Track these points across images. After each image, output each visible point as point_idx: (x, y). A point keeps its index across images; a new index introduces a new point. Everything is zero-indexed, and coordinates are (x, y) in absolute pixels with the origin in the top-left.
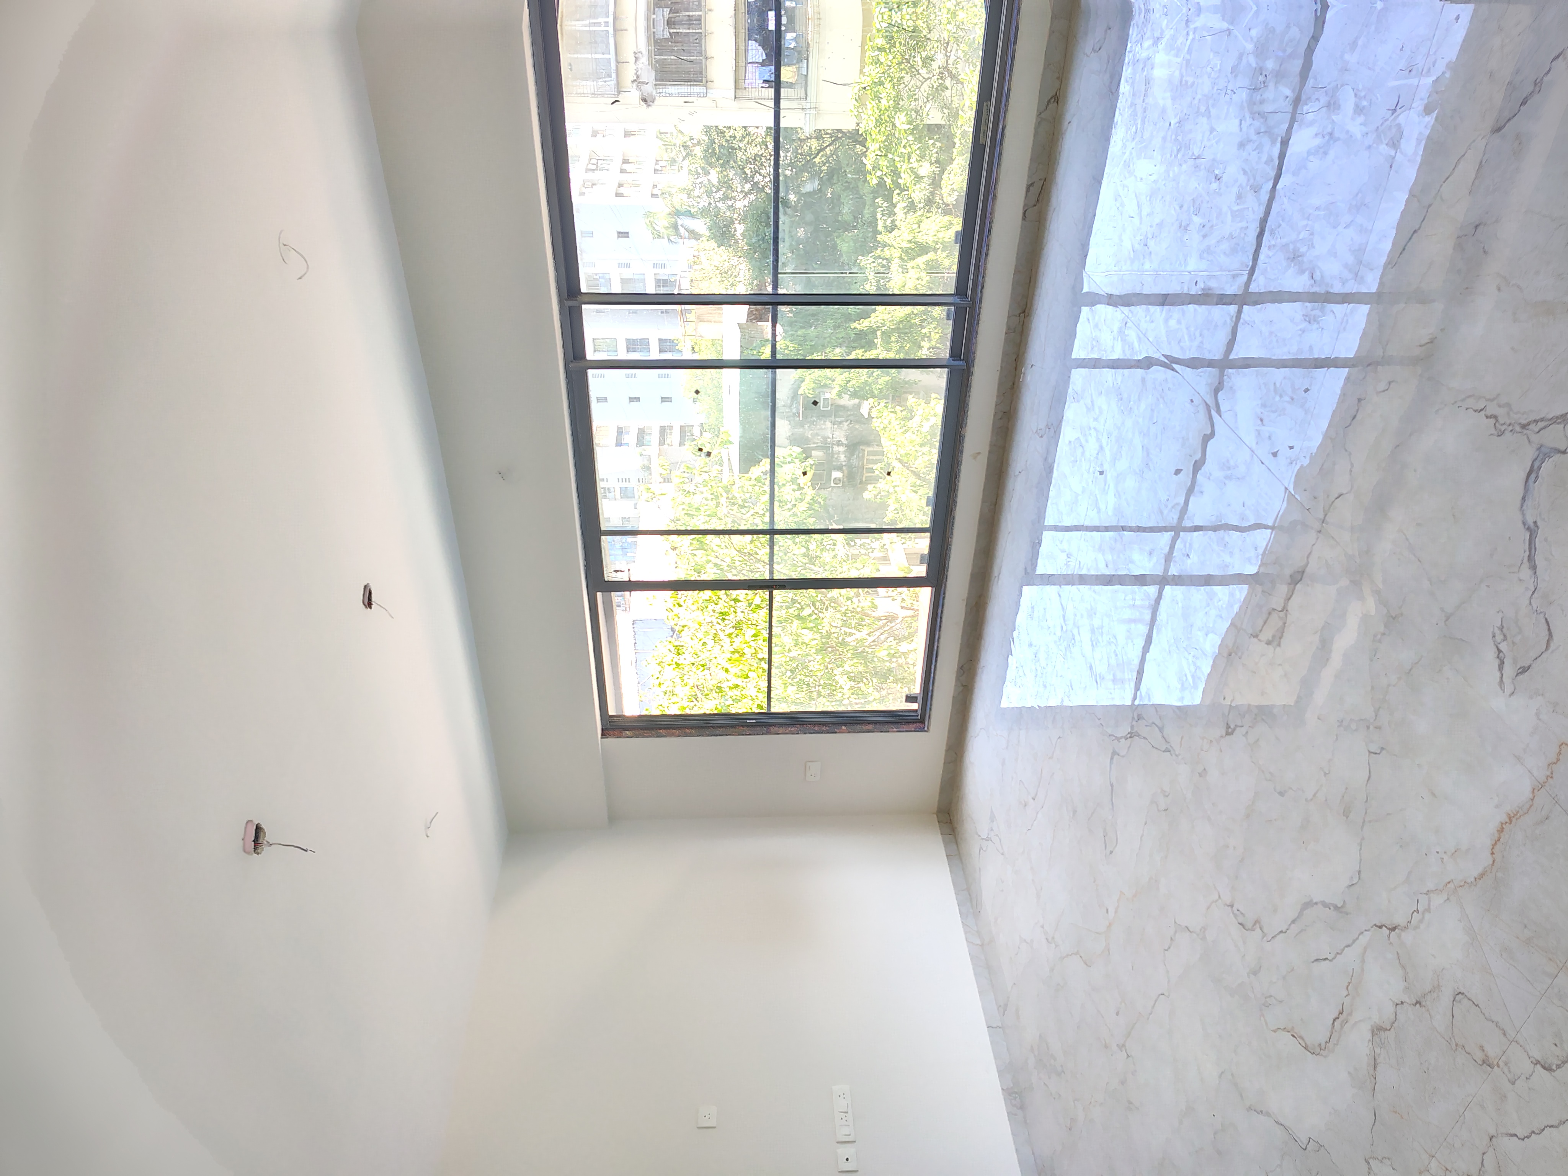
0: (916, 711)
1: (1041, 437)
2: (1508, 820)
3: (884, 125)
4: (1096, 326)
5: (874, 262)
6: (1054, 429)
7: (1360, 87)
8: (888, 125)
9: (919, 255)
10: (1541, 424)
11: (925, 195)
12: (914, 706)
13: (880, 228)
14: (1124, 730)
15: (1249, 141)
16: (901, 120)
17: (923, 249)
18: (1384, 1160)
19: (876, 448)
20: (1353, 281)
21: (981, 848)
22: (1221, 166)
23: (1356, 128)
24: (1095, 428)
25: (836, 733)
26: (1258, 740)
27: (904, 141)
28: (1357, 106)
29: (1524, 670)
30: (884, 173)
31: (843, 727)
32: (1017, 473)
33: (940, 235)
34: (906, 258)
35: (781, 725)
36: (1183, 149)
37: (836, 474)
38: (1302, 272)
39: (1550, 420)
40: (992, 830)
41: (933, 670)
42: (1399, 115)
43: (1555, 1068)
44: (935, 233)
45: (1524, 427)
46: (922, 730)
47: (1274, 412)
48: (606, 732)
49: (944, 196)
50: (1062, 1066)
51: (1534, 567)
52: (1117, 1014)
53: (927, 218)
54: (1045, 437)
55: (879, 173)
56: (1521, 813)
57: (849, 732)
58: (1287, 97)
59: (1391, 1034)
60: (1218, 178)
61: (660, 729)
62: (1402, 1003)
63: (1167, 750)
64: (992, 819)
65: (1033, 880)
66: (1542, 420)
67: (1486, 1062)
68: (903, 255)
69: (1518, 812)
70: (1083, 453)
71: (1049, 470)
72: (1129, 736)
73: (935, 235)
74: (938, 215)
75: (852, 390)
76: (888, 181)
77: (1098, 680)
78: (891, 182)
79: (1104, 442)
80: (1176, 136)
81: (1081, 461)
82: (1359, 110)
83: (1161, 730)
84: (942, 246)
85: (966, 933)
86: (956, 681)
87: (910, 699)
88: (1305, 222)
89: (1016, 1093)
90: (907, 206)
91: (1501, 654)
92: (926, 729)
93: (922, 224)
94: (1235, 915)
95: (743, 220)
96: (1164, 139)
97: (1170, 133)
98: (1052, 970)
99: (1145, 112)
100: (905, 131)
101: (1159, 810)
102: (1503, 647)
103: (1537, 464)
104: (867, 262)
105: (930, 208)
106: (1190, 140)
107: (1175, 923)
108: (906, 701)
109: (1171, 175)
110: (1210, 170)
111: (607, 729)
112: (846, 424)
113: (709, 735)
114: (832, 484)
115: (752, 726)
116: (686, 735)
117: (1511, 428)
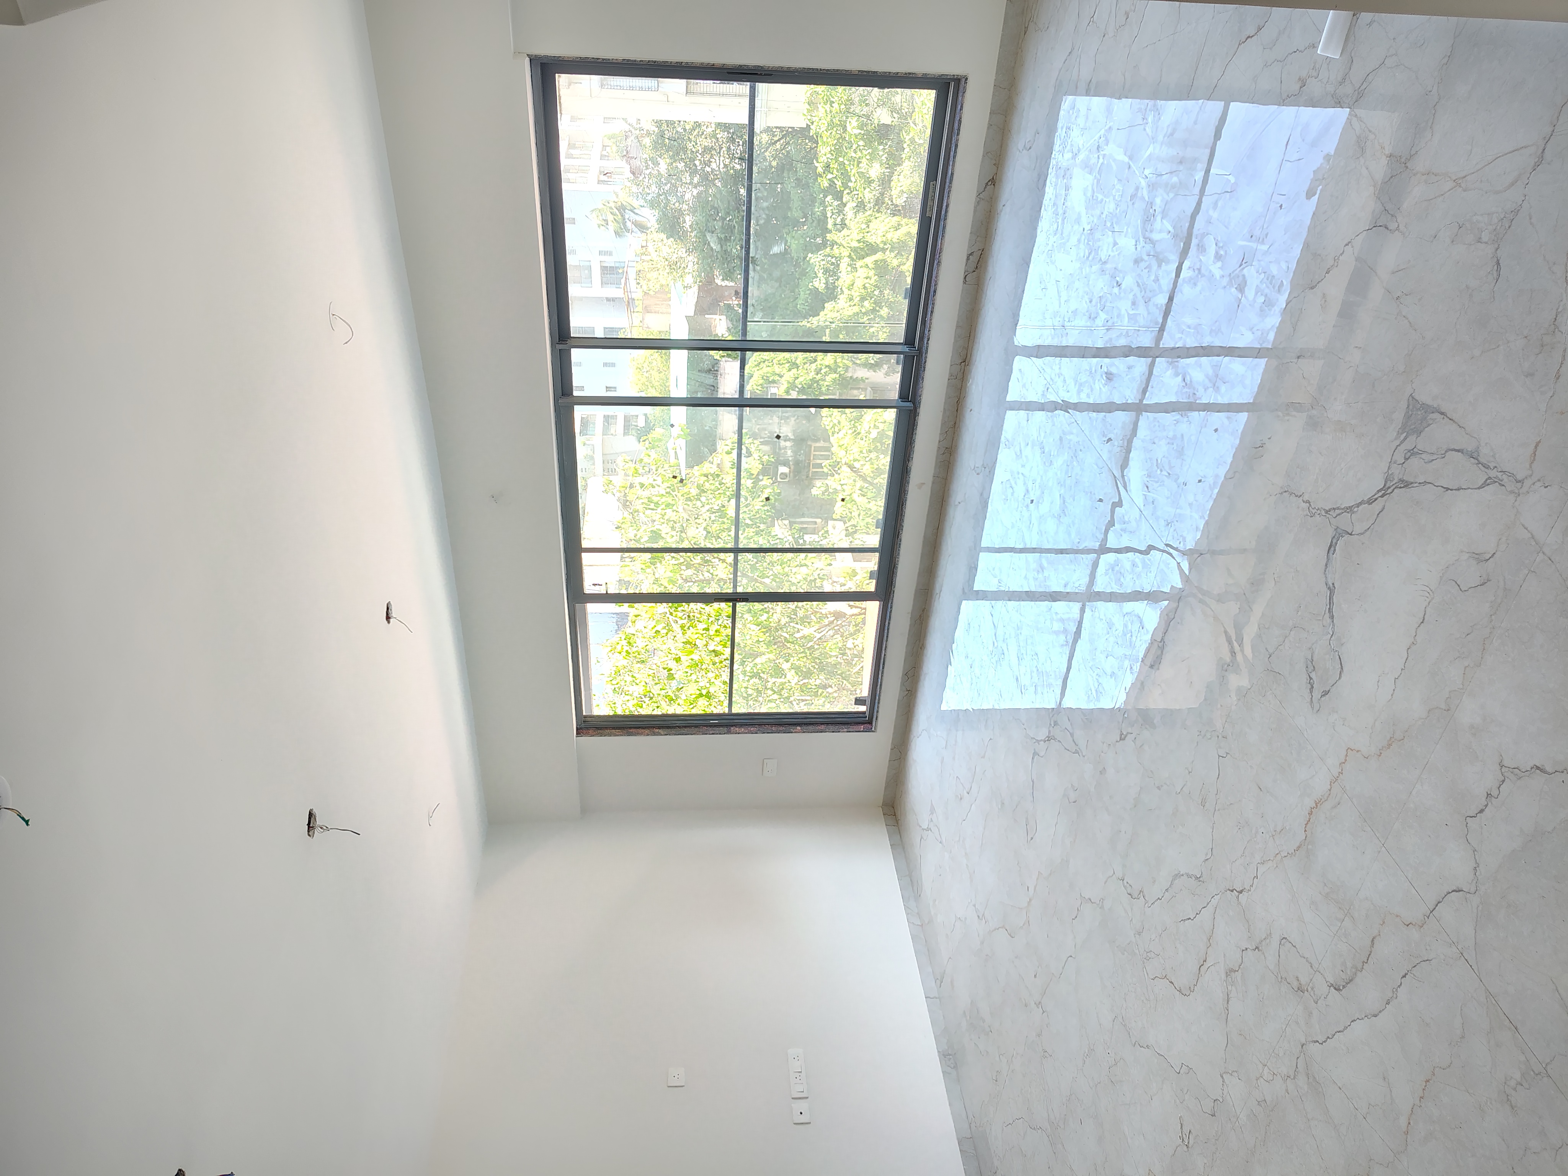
0: (864, 713)
1: (978, 474)
2: (1315, 805)
3: (835, 129)
4: (1024, 386)
5: (824, 260)
6: (989, 469)
7: (1219, 239)
8: (839, 128)
9: (868, 255)
10: (1338, 512)
11: (874, 195)
12: (863, 708)
13: (830, 226)
14: (1043, 734)
15: (1142, 260)
16: (853, 126)
17: (872, 249)
18: (1233, 1074)
19: (821, 444)
20: (1212, 389)
21: (922, 838)
22: (1121, 275)
23: (1216, 270)
24: (1022, 474)
25: (792, 732)
26: (1143, 745)
27: (854, 147)
28: (1217, 253)
29: (1326, 693)
30: (834, 176)
31: (799, 728)
32: (957, 503)
33: (889, 236)
34: (855, 257)
35: (742, 725)
36: (1093, 253)
37: (783, 469)
38: (1177, 375)
39: (1343, 509)
40: (932, 820)
41: (880, 676)
42: (1244, 268)
43: (1341, 988)
44: (884, 234)
45: (1327, 512)
46: (870, 730)
47: (1157, 482)
48: (580, 731)
49: (894, 197)
50: (989, 1026)
51: (1332, 617)
52: (1035, 976)
53: (876, 218)
54: (981, 474)
55: (830, 176)
56: (1323, 800)
57: (804, 732)
58: (1170, 232)
59: (1238, 974)
60: (1119, 284)
61: (630, 728)
62: (1246, 949)
63: (1076, 752)
64: (933, 811)
65: (967, 865)
66: (1338, 508)
67: (1300, 989)
68: (852, 254)
69: (1321, 800)
70: (1012, 494)
71: (985, 505)
72: (1047, 739)
73: (884, 236)
74: (887, 215)
75: (800, 386)
76: (839, 184)
77: (1022, 690)
78: (841, 185)
79: (1030, 485)
80: (1089, 241)
81: (1011, 500)
82: (1218, 257)
83: (1072, 735)
84: (890, 246)
85: (907, 914)
86: (901, 686)
87: (859, 701)
88: (1180, 335)
89: (950, 1055)
90: (857, 206)
91: (1311, 681)
92: (873, 729)
93: (871, 224)
94: (1124, 886)
95: (693, 211)
96: (1079, 241)
97: (1083, 237)
98: (982, 943)
99: (1064, 214)
100: (856, 136)
101: (1070, 803)
102: (1313, 675)
103: (1334, 541)
104: (816, 259)
105: (879, 208)
106: (1099, 247)
107: (1081, 896)
108: (856, 704)
109: (1084, 273)
110: (1113, 277)
111: (581, 728)
112: (793, 419)
113: (675, 735)
114: (779, 479)
115: (715, 726)
116: (655, 734)
117: (1319, 512)
